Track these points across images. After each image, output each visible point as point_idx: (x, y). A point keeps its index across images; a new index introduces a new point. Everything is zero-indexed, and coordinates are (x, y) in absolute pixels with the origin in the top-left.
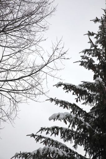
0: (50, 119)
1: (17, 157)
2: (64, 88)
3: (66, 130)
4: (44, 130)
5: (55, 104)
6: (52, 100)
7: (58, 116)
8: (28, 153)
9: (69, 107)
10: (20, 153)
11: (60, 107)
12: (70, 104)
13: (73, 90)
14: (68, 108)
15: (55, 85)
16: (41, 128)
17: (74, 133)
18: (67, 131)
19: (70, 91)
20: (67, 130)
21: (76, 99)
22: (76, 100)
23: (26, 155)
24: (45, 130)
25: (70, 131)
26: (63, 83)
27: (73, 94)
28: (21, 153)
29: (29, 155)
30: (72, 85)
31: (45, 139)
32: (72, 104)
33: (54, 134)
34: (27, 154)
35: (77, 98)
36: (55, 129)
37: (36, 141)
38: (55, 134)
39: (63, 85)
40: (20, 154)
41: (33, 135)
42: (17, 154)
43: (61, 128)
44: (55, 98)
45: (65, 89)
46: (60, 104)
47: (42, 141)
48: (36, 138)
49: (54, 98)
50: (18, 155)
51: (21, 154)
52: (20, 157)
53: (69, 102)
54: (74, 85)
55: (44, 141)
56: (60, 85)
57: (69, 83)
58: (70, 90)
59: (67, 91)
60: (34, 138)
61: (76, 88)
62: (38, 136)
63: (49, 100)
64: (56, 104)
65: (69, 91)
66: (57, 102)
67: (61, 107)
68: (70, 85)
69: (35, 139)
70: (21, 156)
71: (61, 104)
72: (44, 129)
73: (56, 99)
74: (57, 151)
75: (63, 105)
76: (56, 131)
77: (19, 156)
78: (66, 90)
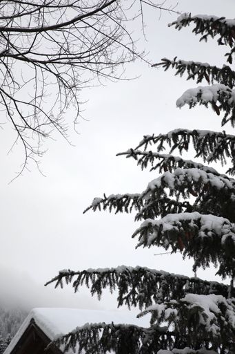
0: (180, 105)
1: (98, 208)
2: (195, 30)
3: (208, 134)
4: (152, 141)
5: (176, 74)
6: (167, 63)
7: (199, 95)
8: (124, 197)
9: (213, 77)
10: (104, 198)
11: (189, 78)
12: (215, 70)
13: (220, 31)
14: (210, 79)
15: (173, 24)
16: (145, 137)
17: (228, 141)
18: (211, 137)
19: (213, 37)
20: (211, 135)
21: (227, 54)
22: (228, 57)
23: (119, 200)
24: (155, 142)
25: (219, 136)
26: (192, 16)
27: (220, 42)
28: (107, 197)
29: (125, 201)
30: (215, 20)
31: (162, 159)
32: (217, 70)
33: (177, 149)
34: (121, 199)
35: (230, 52)
36: (180, 137)
37: (140, 166)
38: (181, 148)
39: (193, 22)
40: (104, 201)
41: (132, 153)
42: (99, 201)
43: (195, 133)
44: (175, 59)
45: (199, 32)
46: (189, 72)
47: (155, 165)
48: (140, 160)
49: (171, 59)
50: (99, 204)
51: (106, 199)
52: (105, 208)
53: (212, 65)
54: (223, 18)
55: (159, 165)
56: (185, 21)
57: (208, 15)
58: (210, 33)
59: (205, 37)
60: (136, 158)
61: (226, 25)
62: (145, 155)
63: (160, 64)
64: (179, 72)
65: (209, 37)
66: (181, 67)
67: (191, 79)
68: (212, 19)
69: (137, 161)
70: (107, 204)
71: (191, 72)
72: (152, 138)
73: (177, 60)
74: (208, 177)
75: (195, 74)
76: (183, 141)
77: (102, 205)
78: (200, 36)
